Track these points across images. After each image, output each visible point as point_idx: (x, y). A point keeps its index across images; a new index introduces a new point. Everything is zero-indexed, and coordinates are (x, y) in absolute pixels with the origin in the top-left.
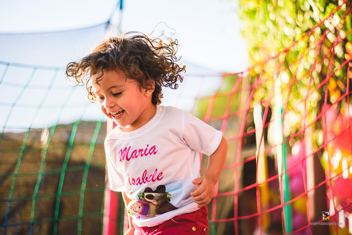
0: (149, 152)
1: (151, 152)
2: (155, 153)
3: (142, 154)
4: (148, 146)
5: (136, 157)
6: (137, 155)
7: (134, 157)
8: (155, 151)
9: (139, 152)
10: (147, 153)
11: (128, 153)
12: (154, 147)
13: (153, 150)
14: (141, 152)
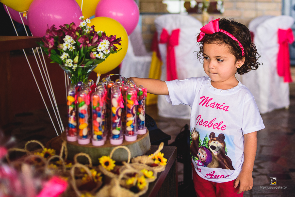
0: (223, 108)
1: (224, 108)
2: (226, 111)
3: (218, 107)
4: (224, 104)
5: (213, 107)
6: (214, 106)
7: (212, 106)
8: (227, 110)
9: (217, 105)
10: (221, 108)
11: (209, 102)
12: (228, 107)
13: (226, 109)
14: (217, 106)
